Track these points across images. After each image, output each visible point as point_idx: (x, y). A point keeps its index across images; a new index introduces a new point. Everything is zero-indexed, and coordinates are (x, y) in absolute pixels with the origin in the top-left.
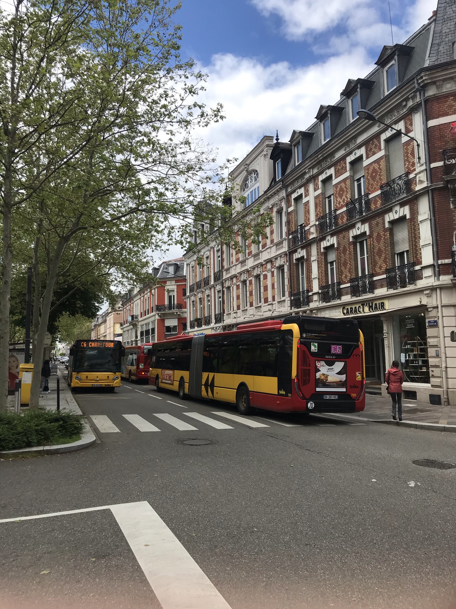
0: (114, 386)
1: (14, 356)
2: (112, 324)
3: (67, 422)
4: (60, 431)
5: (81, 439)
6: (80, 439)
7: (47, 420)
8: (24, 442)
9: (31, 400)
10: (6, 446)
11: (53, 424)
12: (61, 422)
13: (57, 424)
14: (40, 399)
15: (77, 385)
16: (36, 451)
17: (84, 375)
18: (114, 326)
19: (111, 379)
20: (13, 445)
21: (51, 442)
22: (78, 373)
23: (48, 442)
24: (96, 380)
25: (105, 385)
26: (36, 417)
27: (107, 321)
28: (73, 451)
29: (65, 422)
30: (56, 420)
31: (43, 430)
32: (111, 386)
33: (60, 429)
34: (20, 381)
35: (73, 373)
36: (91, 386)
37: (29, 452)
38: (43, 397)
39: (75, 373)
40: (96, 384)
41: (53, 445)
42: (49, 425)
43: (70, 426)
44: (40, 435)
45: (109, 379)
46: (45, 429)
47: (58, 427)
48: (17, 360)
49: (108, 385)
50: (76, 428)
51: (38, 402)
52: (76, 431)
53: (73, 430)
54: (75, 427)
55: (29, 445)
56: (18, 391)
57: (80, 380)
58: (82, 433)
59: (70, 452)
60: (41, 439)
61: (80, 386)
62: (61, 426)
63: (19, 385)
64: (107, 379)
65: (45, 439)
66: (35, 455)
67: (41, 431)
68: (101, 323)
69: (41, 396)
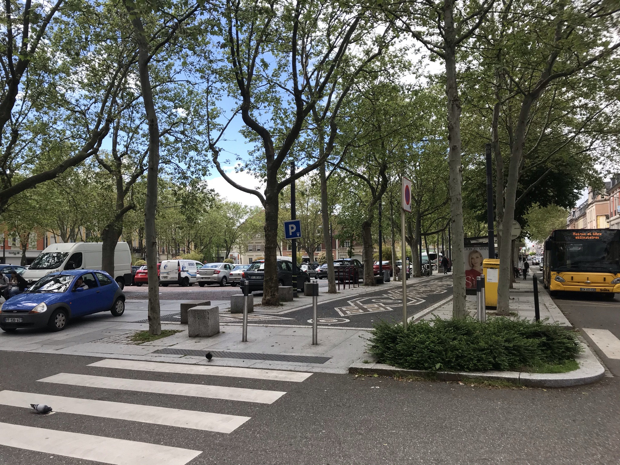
0: (614, 291)
1: (477, 252)
2: (594, 217)
3: (552, 339)
4: (542, 350)
5: (579, 368)
6: (576, 367)
7: (522, 334)
8: (490, 362)
9: (499, 303)
10: (465, 365)
11: (531, 340)
12: (544, 339)
13: (537, 341)
14: (510, 301)
15: (558, 288)
16: (508, 380)
17: (567, 275)
18: (597, 220)
19: (610, 282)
20: (475, 365)
21: (530, 366)
22: (558, 273)
23: (525, 366)
24: (586, 283)
25: (601, 289)
26: (505, 328)
27: (587, 214)
28: (568, 387)
29: (550, 338)
30: (536, 334)
31: (517, 348)
32: (611, 291)
33: (544, 348)
34: (483, 280)
35: (552, 273)
36: (579, 290)
37: (498, 378)
38: (514, 299)
39: (555, 273)
40: (586, 288)
41: (534, 372)
42: (525, 340)
43: (559, 345)
44: (514, 354)
45: (606, 282)
46: (519, 347)
47: (539, 344)
48: (481, 256)
49: (605, 290)
50: (568, 349)
51: (508, 306)
52: (568, 354)
53: (563, 352)
54: (566, 347)
55: (497, 368)
56: (481, 291)
57: (562, 281)
58: (578, 357)
59: (563, 387)
60: (515, 361)
61: (563, 289)
62: (544, 344)
63: (481, 284)
64: (603, 281)
65: (520, 360)
66: (507, 384)
67: (514, 350)
68: (579, 218)
69: (511, 297)
